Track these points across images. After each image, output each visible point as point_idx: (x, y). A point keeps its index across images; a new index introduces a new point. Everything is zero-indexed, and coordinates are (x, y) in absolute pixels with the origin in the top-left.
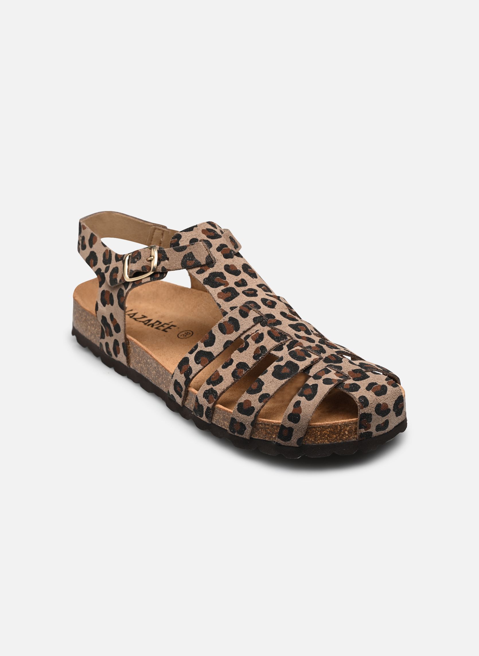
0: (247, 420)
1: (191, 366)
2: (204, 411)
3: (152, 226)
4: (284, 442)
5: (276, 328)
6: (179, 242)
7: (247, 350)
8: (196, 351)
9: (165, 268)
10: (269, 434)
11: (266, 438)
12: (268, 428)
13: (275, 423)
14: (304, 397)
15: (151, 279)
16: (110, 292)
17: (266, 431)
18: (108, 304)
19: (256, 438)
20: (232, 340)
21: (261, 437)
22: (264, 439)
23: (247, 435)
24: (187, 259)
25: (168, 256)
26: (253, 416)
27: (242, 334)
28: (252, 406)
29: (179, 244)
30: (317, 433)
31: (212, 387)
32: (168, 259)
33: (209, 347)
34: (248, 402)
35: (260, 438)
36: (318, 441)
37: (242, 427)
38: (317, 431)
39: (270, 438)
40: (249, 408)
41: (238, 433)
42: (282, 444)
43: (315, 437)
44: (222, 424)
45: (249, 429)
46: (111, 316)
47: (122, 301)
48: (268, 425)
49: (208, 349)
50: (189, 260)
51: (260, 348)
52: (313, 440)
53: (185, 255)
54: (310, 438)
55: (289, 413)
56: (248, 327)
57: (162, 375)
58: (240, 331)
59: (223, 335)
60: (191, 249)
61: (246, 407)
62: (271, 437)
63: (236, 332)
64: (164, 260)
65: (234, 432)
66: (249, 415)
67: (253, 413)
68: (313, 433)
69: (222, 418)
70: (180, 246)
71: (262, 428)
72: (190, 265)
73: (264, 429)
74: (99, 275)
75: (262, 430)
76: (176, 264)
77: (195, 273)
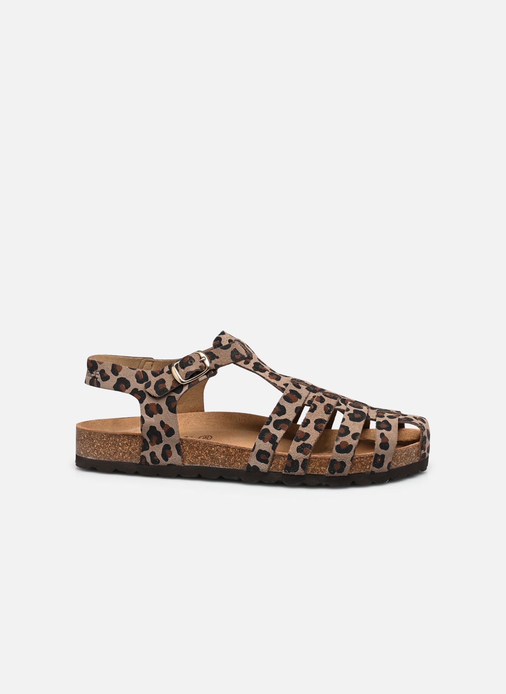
0: (346, 457)
1: (274, 433)
2: (300, 465)
3: (142, 360)
4: (378, 469)
5: (326, 392)
6: (222, 343)
7: (317, 409)
8: (272, 422)
9: (218, 365)
10: (364, 465)
11: (361, 470)
12: (363, 461)
13: (368, 455)
14: (384, 430)
15: (207, 376)
16: (156, 403)
17: (361, 464)
18: (156, 414)
19: (352, 473)
20: (300, 406)
21: (357, 470)
22: (359, 472)
23: (346, 472)
24: (235, 354)
25: (217, 355)
26: (352, 452)
27: (305, 401)
28: (349, 444)
29: (222, 345)
30: (398, 457)
31: (303, 442)
32: (218, 357)
33: (283, 416)
34: (344, 443)
35: (356, 472)
36: (399, 464)
37: (343, 464)
38: (398, 456)
39: (364, 470)
40: (347, 447)
41: (337, 473)
42: (376, 472)
43: (397, 461)
44: (317, 470)
45: (348, 465)
46: (162, 423)
47: (173, 406)
48: (363, 458)
49: (283, 417)
50: (236, 354)
51: (327, 406)
52: (396, 464)
53: (232, 351)
54: (394, 462)
55: (379, 443)
56: (307, 395)
57: (234, 455)
58: (303, 399)
59: (291, 404)
60: (234, 346)
61: (343, 447)
62: (366, 468)
63: (300, 399)
64: (214, 359)
65: (334, 473)
66: (348, 453)
67: (351, 449)
68: (396, 458)
69: (318, 465)
70: (223, 345)
71: (358, 462)
72: (239, 358)
73: (360, 462)
74: (136, 394)
75: (358, 464)
76: (227, 359)
77: (243, 364)
